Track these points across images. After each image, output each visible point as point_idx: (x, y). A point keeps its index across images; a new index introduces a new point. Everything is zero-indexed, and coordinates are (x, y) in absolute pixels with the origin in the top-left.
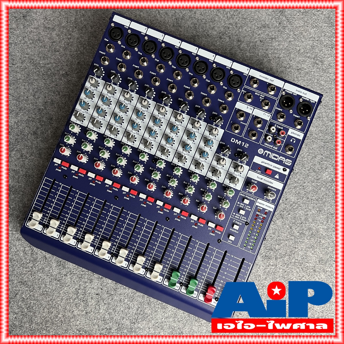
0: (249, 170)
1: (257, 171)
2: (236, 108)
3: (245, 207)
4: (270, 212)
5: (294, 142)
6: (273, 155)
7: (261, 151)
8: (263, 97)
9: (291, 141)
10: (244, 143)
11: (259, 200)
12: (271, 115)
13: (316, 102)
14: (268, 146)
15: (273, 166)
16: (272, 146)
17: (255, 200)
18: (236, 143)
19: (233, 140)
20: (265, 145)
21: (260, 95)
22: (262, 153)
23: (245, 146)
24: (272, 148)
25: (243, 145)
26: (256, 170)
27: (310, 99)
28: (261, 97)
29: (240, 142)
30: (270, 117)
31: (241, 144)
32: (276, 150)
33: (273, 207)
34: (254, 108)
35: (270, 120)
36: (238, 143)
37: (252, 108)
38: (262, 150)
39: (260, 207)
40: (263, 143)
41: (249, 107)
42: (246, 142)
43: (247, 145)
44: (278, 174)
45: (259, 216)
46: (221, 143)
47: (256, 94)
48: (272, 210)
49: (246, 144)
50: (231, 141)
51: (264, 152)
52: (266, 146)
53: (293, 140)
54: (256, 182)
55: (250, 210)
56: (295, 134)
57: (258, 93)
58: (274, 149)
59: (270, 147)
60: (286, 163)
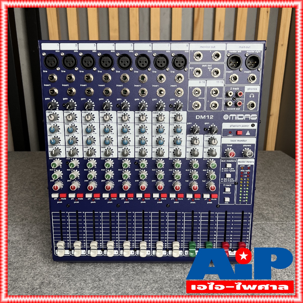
0: (222, 138)
1: (229, 136)
2: (190, 87)
3: (229, 170)
4: (252, 166)
5: (253, 96)
7: (226, 117)
8: (211, 67)
9: (250, 97)
10: (208, 116)
11: (239, 160)
12: (224, 80)
13: (261, 51)
14: (231, 110)
15: (241, 126)
16: (235, 108)
17: (235, 161)
18: (201, 118)
19: (198, 117)
20: (228, 110)
21: (207, 66)
22: (227, 119)
23: (210, 118)
24: (235, 110)
25: (208, 118)
27: (255, 51)
28: (209, 67)
29: (205, 116)
30: (223, 82)
31: (207, 118)
32: (239, 110)
33: (253, 160)
34: (206, 80)
35: (224, 85)
36: (203, 118)
37: (204, 81)
38: (227, 115)
39: (242, 165)
40: (225, 109)
41: (201, 81)
42: (210, 114)
43: (212, 116)
44: (248, 131)
45: (244, 173)
46: (188, 124)
47: (203, 66)
48: (253, 164)
49: (210, 116)
50: (196, 118)
52: (229, 110)
53: (252, 96)
54: (231, 146)
55: (234, 171)
56: (252, 89)
57: (205, 64)
58: (237, 110)
59: (233, 110)
60: (252, 119)
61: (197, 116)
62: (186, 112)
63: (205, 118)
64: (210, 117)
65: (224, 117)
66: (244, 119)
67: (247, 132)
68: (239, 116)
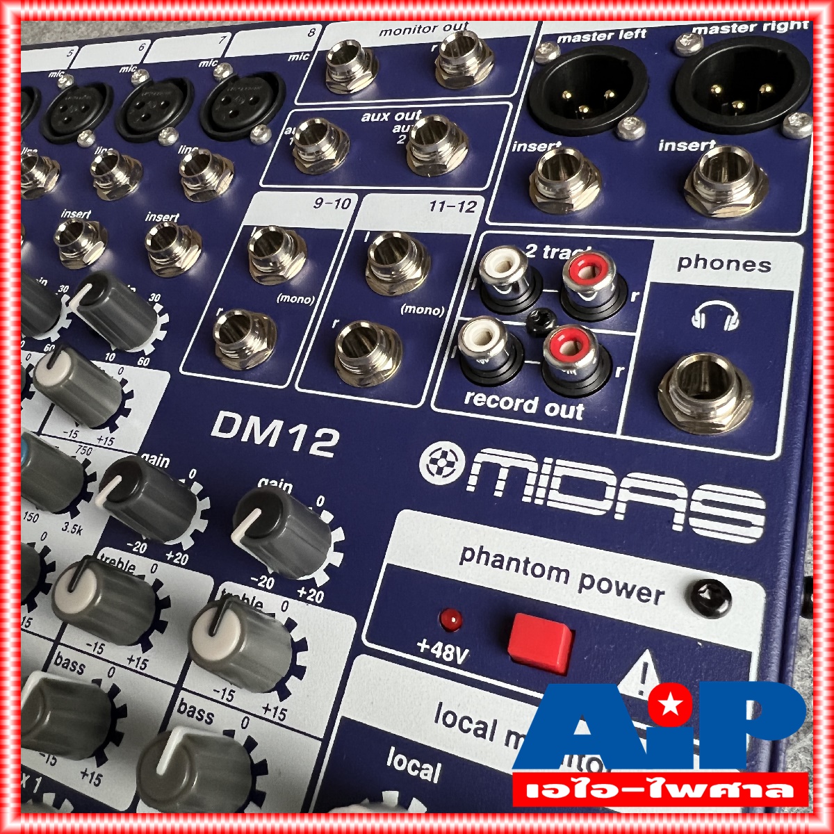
0: (357, 649)
1: (428, 655)
2: (248, 229)
5: (732, 323)
6: (559, 472)
7: (440, 462)
8: (412, 122)
9: (699, 321)
10: (302, 429)
12: (487, 194)
14: (498, 412)
15: (575, 580)
16: (536, 402)
18: (245, 438)
19: (227, 425)
20: (472, 408)
21: (392, 116)
22: (452, 480)
23: (314, 450)
24: (540, 416)
25: (297, 448)
26: (423, 646)
28: (402, 122)
29: (277, 425)
30: (478, 210)
31: (286, 439)
32: (573, 423)
34: (362, 194)
35: (482, 226)
36: (259, 440)
37: (344, 196)
38: (455, 447)
40: (450, 397)
41: (327, 197)
42: (317, 414)
43: (327, 437)
44: (647, 657)
47: (366, 118)
49: (319, 434)
50: (216, 432)
51: (470, 462)
52: (484, 410)
53: (716, 316)
54: (430, 773)
56: (717, 264)
57: (377, 111)
58: (558, 420)
59: (521, 414)
60: (703, 528)
61: (223, 414)
62: (164, 377)
63: (272, 444)
64: (309, 439)
65: (425, 459)
66: (613, 511)
67: (638, 667)
68: (565, 479)
